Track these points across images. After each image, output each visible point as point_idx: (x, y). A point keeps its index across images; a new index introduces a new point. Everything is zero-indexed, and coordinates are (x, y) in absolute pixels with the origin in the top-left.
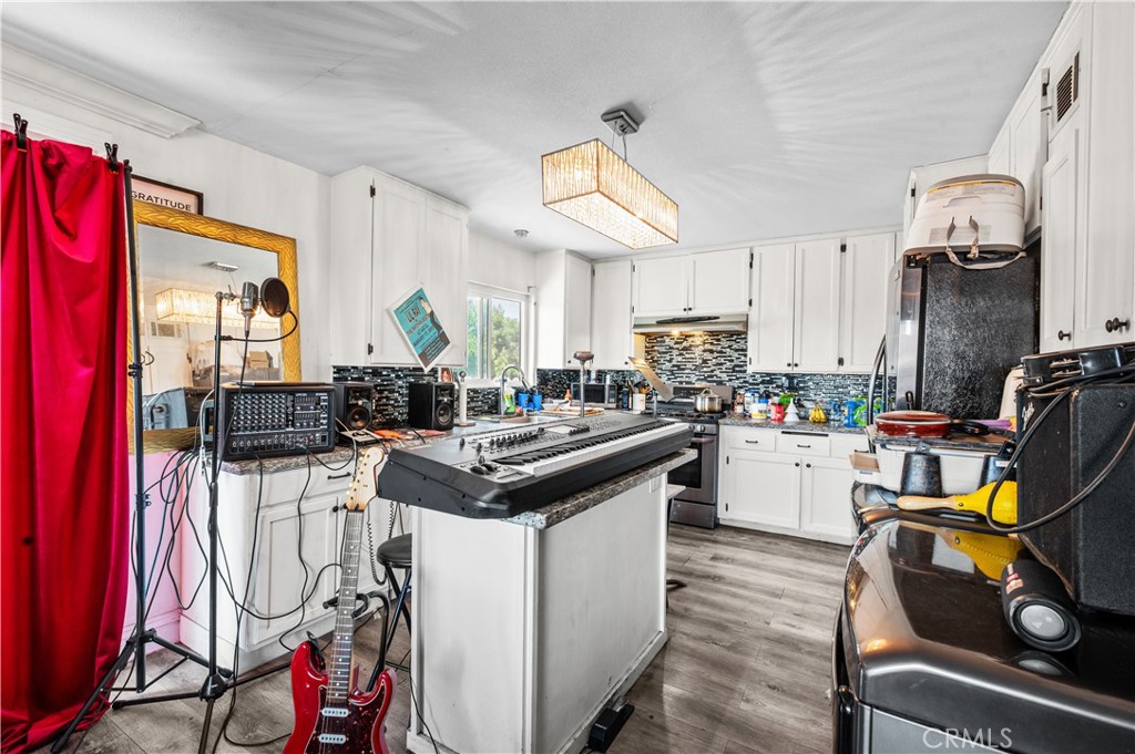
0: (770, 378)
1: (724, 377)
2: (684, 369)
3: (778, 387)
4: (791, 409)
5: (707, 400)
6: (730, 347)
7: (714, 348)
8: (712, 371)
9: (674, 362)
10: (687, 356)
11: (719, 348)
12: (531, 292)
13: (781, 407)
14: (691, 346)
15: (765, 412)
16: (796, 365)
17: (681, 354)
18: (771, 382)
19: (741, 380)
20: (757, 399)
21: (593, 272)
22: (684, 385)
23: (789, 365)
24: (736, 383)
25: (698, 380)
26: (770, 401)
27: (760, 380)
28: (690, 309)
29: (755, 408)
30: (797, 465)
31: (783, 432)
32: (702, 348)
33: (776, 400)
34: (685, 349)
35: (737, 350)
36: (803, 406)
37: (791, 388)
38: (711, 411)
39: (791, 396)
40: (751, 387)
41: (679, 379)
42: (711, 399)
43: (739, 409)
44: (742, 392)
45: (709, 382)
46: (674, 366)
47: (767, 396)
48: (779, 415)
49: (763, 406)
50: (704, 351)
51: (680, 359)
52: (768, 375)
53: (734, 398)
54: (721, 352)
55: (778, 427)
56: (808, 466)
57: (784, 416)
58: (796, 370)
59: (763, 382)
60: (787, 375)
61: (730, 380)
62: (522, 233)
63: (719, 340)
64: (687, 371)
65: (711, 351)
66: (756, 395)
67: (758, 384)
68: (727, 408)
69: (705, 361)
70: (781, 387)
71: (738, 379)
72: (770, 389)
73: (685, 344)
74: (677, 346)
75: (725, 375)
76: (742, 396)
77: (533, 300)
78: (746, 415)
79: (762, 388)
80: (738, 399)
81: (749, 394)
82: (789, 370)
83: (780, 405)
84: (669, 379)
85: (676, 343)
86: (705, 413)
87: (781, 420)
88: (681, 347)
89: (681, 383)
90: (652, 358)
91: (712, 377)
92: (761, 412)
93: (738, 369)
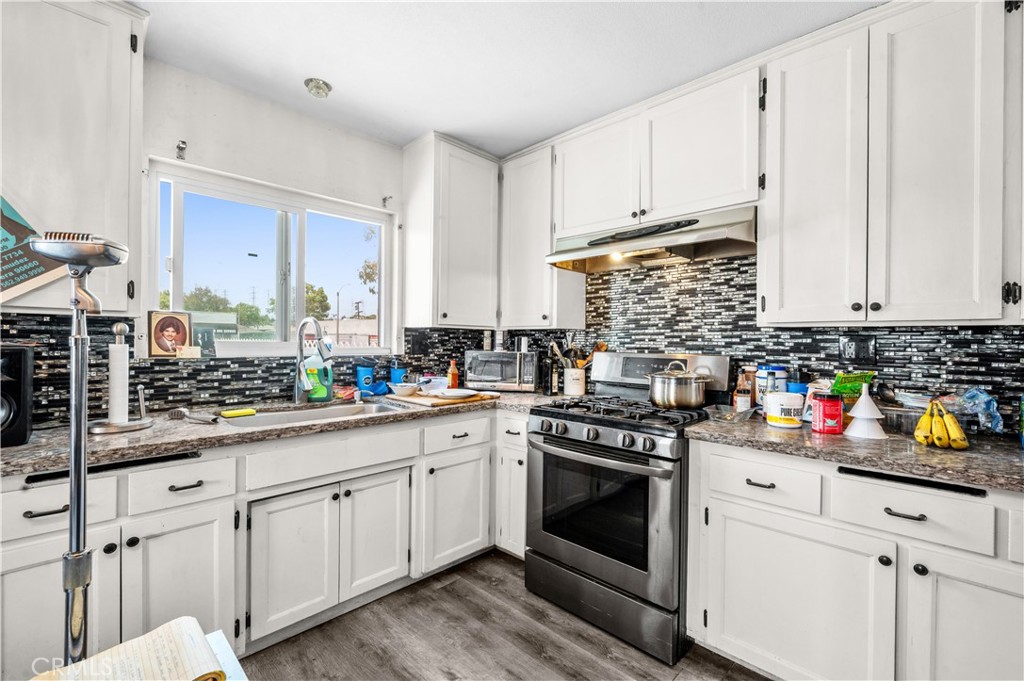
0: (811, 338)
1: (718, 339)
2: (646, 327)
3: (829, 358)
4: (864, 410)
5: (673, 382)
6: (727, 282)
7: (698, 286)
8: (695, 329)
9: (630, 316)
10: (652, 303)
11: (707, 286)
12: (391, 209)
13: (838, 405)
14: (658, 285)
15: (799, 412)
16: (876, 307)
17: (641, 301)
18: (814, 348)
19: (751, 345)
20: (781, 383)
21: (500, 177)
22: (646, 355)
23: (857, 307)
24: (740, 351)
25: (670, 344)
26: (812, 388)
27: (790, 344)
28: (643, 212)
29: (777, 402)
30: (885, 561)
31: (842, 470)
32: (675, 287)
33: (825, 386)
34: (649, 291)
35: (741, 288)
36: (893, 402)
37: (861, 361)
38: (682, 406)
39: (862, 378)
40: (772, 358)
41: (637, 344)
42: (681, 382)
43: (742, 403)
44: (749, 367)
45: (690, 348)
46: (629, 322)
47: (805, 377)
48: (831, 423)
49: (793, 399)
50: (680, 293)
51: (639, 308)
52: (807, 331)
53: (733, 378)
54: (713, 292)
55: (829, 456)
56: (921, 570)
57: (846, 423)
58: (875, 319)
59: (796, 349)
60: (851, 333)
61: (728, 345)
62: (315, 84)
63: (707, 271)
64: (651, 330)
65: (692, 293)
66: (779, 374)
67: (785, 353)
68: (716, 397)
69: (681, 312)
70: (839, 357)
71: (743, 342)
72: (813, 364)
73: (648, 283)
74: (634, 287)
75: (718, 335)
76: (748, 376)
77: (397, 222)
78: (756, 415)
79: (794, 361)
80: (742, 382)
81: (763, 373)
82: (858, 320)
83: (833, 399)
84: (623, 343)
85: (634, 281)
86: (669, 408)
87: (837, 432)
88: (640, 288)
89: (641, 350)
90: (596, 309)
91: (694, 339)
92: (787, 412)
93: (743, 323)
